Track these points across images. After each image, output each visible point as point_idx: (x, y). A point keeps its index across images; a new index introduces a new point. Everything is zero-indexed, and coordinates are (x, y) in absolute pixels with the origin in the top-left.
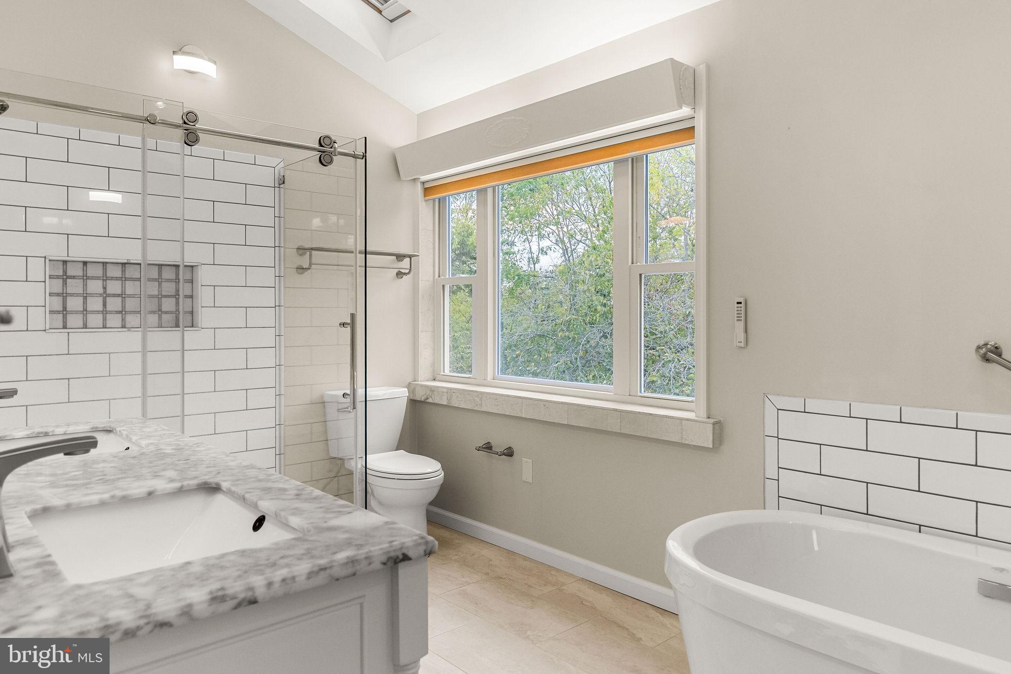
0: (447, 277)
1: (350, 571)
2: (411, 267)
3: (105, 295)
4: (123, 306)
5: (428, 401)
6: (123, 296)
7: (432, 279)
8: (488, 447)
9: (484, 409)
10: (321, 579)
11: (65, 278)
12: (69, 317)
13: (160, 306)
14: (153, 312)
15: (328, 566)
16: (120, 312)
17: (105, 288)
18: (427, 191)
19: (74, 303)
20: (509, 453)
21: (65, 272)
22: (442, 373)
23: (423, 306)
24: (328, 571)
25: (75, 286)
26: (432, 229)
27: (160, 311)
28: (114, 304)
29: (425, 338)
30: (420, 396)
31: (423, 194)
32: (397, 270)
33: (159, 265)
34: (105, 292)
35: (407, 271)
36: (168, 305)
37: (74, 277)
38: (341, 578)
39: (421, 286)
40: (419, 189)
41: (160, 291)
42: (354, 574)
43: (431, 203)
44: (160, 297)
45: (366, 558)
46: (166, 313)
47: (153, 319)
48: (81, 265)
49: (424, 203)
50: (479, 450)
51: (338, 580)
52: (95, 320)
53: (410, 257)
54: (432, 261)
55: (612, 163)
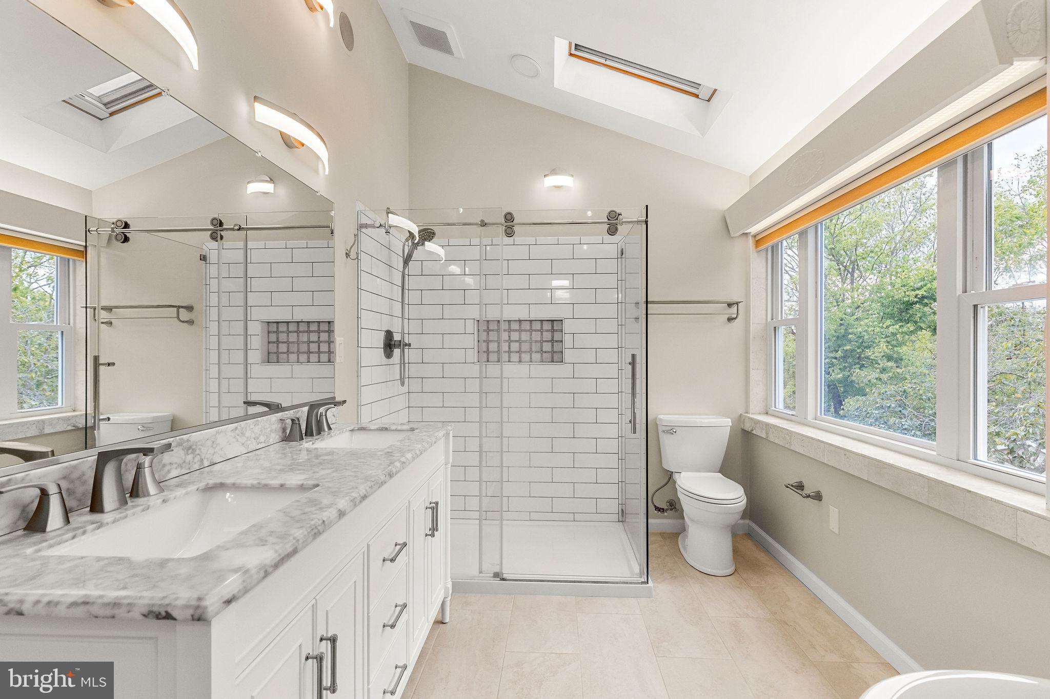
0: (780, 319)
1: (108, 612)
2: (738, 313)
3: (510, 341)
4: (520, 348)
5: (752, 432)
6: (519, 341)
7: (764, 322)
8: (800, 486)
9: (792, 448)
10: (79, 612)
11: (488, 331)
12: (490, 354)
13: (542, 347)
14: (538, 352)
15: (91, 601)
16: (518, 352)
17: (509, 337)
18: (758, 242)
19: (493, 347)
20: (818, 497)
21: (488, 327)
22: (773, 408)
23: (754, 347)
24: (88, 607)
25: (493, 336)
26: (764, 276)
27: (542, 351)
28: (515, 347)
29: (756, 376)
30: (748, 427)
31: (754, 246)
32: (727, 316)
33: (541, 321)
34: (510, 339)
35: (735, 316)
36: (547, 347)
37: (493, 330)
38: (100, 617)
39: (753, 328)
40: (751, 241)
41: (542, 337)
42: (113, 617)
43: (763, 254)
44: (542, 342)
45: (129, 604)
46: (545, 352)
47: (536, 356)
48: (497, 322)
49: (756, 254)
50: (787, 487)
51: (97, 617)
52: (515, 357)
53: (737, 303)
54: (764, 306)
55: (936, 169)
